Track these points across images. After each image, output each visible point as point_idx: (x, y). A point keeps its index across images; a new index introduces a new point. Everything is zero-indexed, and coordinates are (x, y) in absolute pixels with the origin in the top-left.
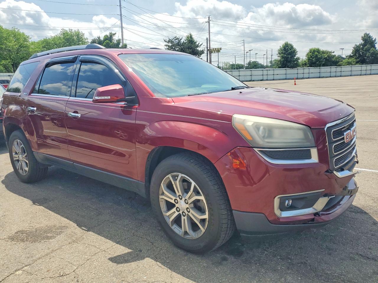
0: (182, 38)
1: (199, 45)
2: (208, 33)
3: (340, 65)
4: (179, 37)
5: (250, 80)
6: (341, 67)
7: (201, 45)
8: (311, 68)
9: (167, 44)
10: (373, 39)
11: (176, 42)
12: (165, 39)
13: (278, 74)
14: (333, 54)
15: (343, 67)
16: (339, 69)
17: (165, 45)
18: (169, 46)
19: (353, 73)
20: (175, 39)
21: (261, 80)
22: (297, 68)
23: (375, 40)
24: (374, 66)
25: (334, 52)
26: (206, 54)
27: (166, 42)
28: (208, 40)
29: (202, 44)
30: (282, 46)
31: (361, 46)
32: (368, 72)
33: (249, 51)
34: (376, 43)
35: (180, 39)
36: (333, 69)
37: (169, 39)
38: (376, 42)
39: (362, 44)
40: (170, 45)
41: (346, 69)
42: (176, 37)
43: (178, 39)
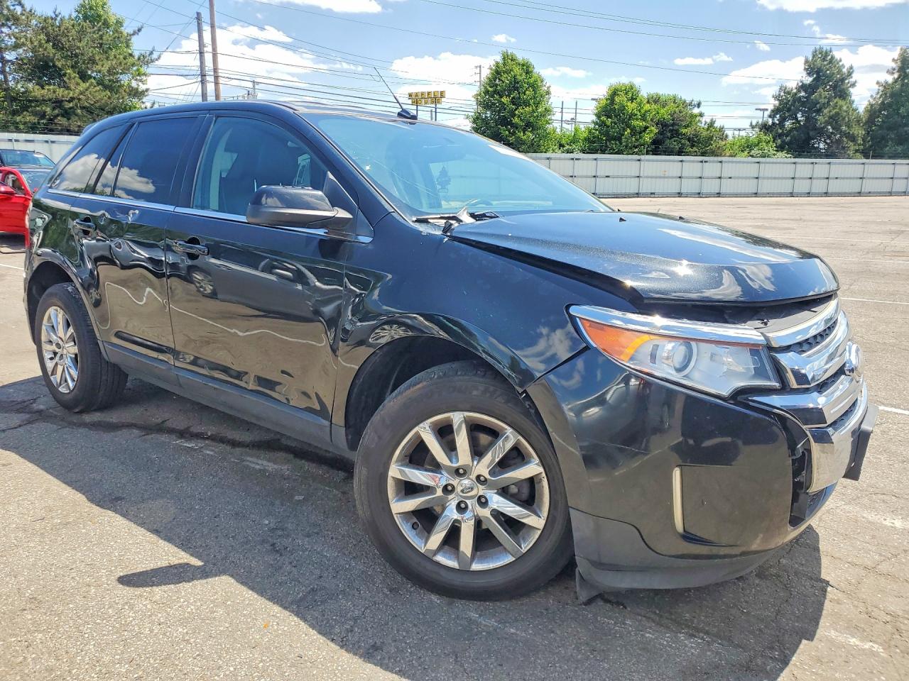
3: (713, 154)
6: (721, 162)
8: (602, 159)
10: (845, 70)
14: (696, 111)
15: (729, 162)
16: (711, 167)
19: (765, 186)
22: (548, 155)
23: (850, 74)
24: (840, 164)
25: (699, 105)
26: (199, 79)
31: (803, 94)
32: (819, 186)
34: (853, 85)
36: (691, 165)
38: (852, 80)
39: (803, 87)
41: (739, 168)
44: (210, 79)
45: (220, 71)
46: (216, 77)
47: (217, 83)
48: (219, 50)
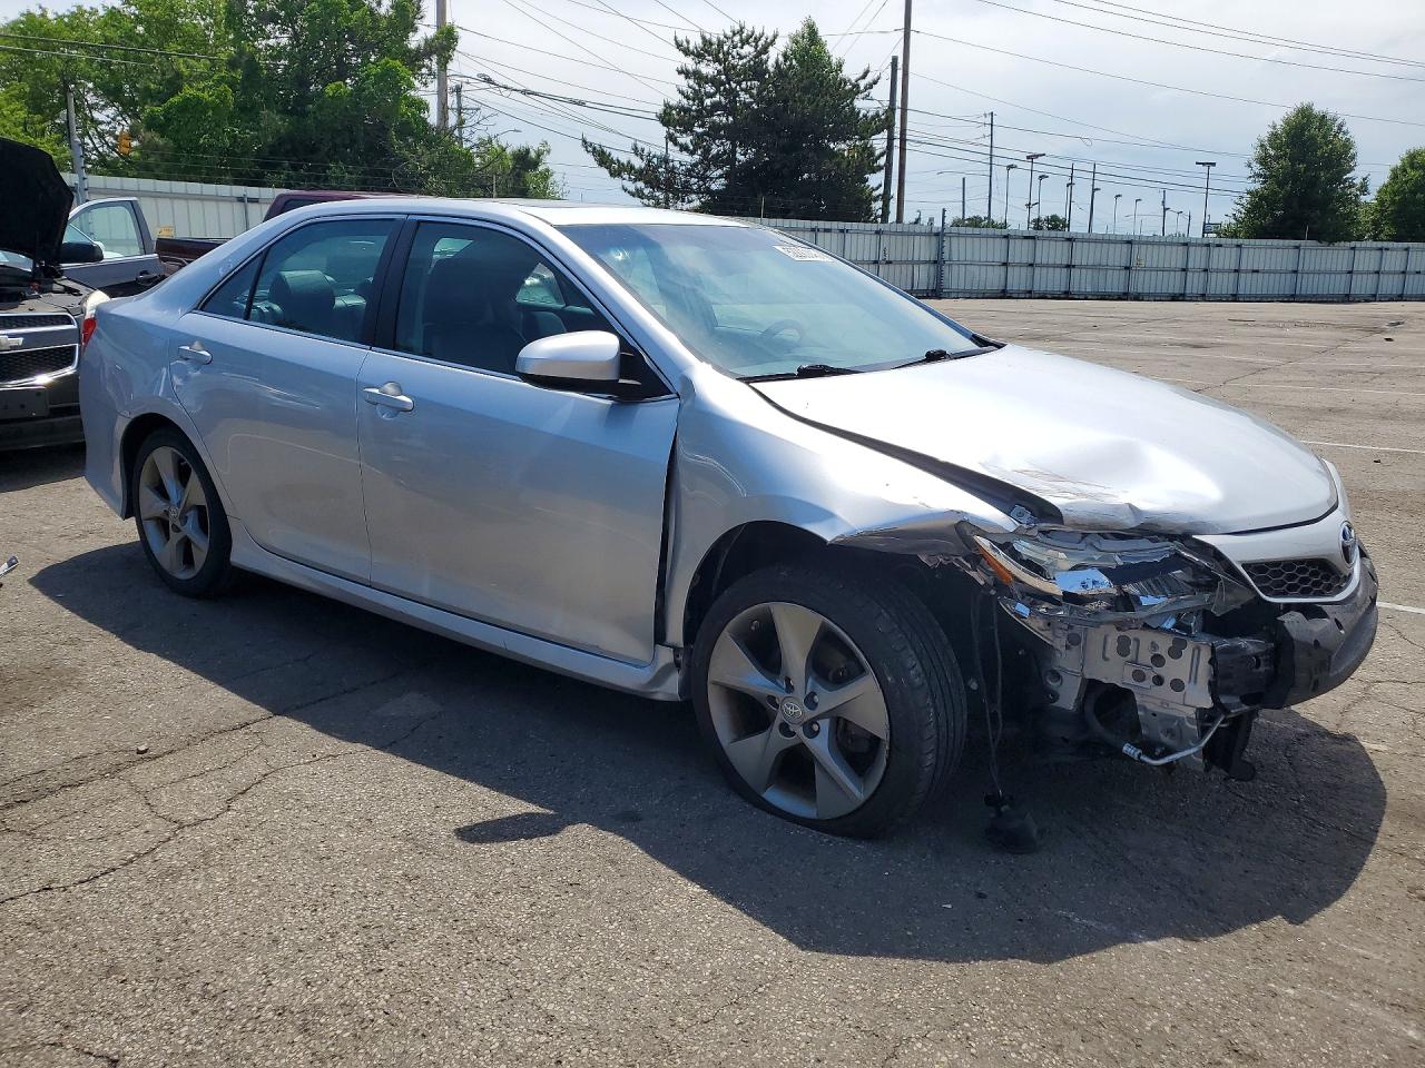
0: (775, 37)
1: (862, 84)
2: (902, 34)
4: (757, 34)
5: (1122, 290)
7: (870, 86)
9: (690, 63)
11: (741, 58)
12: (679, 39)
13: (1257, 271)
17: (680, 72)
18: (697, 75)
20: (737, 38)
21: (1174, 298)
22: (1352, 244)
27: (687, 52)
28: (900, 69)
29: (875, 83)
30: (1280, 123)
33: (1028, 158)
35: (763, 39)
37: (703, 38)
40: (708, 69)
42: (742, 29)
43: (757, 40)
44: (897, 143)
45: (908, 132)
46: (903, 140)
47: (903, 149)
48: (910, 105)
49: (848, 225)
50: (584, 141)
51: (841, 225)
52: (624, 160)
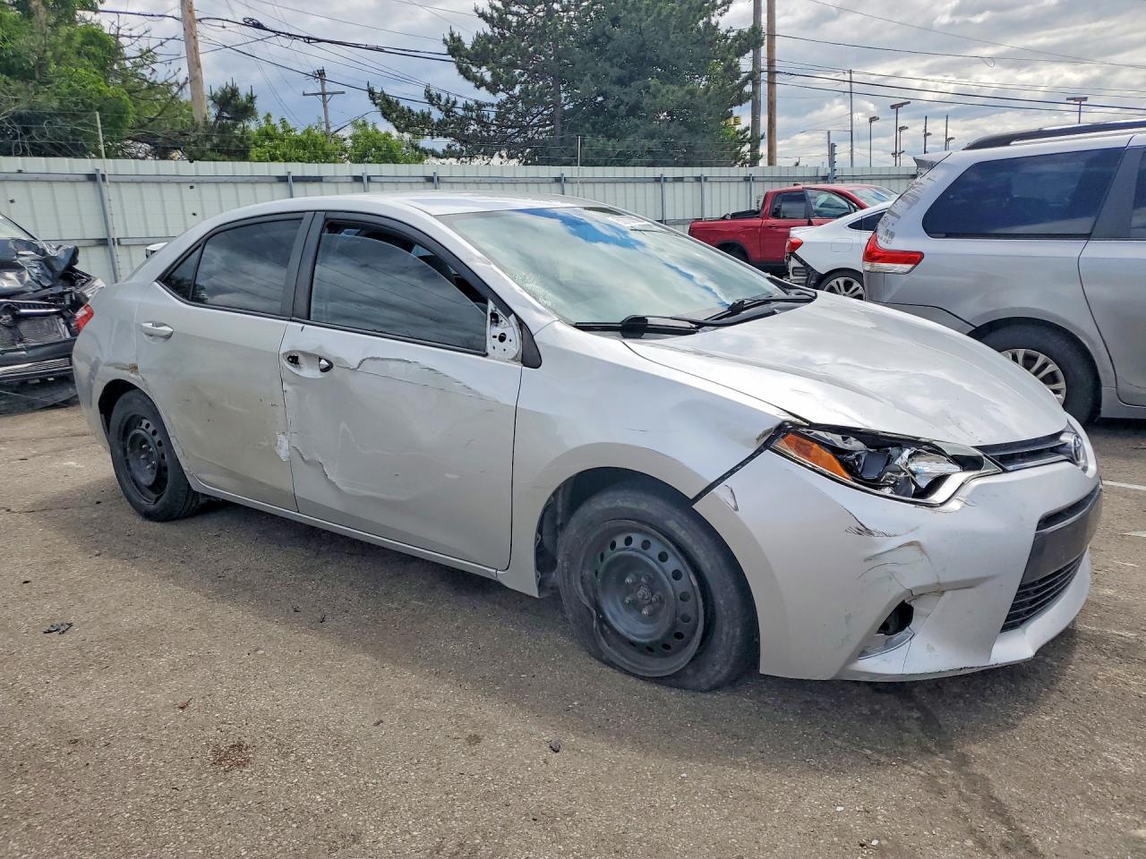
33: (893, 107)
46: (772, 73)
47: (771, 83)
49: (706, 171)
50: (371, 92)
51: (697, 171)
52: (417, 108)
